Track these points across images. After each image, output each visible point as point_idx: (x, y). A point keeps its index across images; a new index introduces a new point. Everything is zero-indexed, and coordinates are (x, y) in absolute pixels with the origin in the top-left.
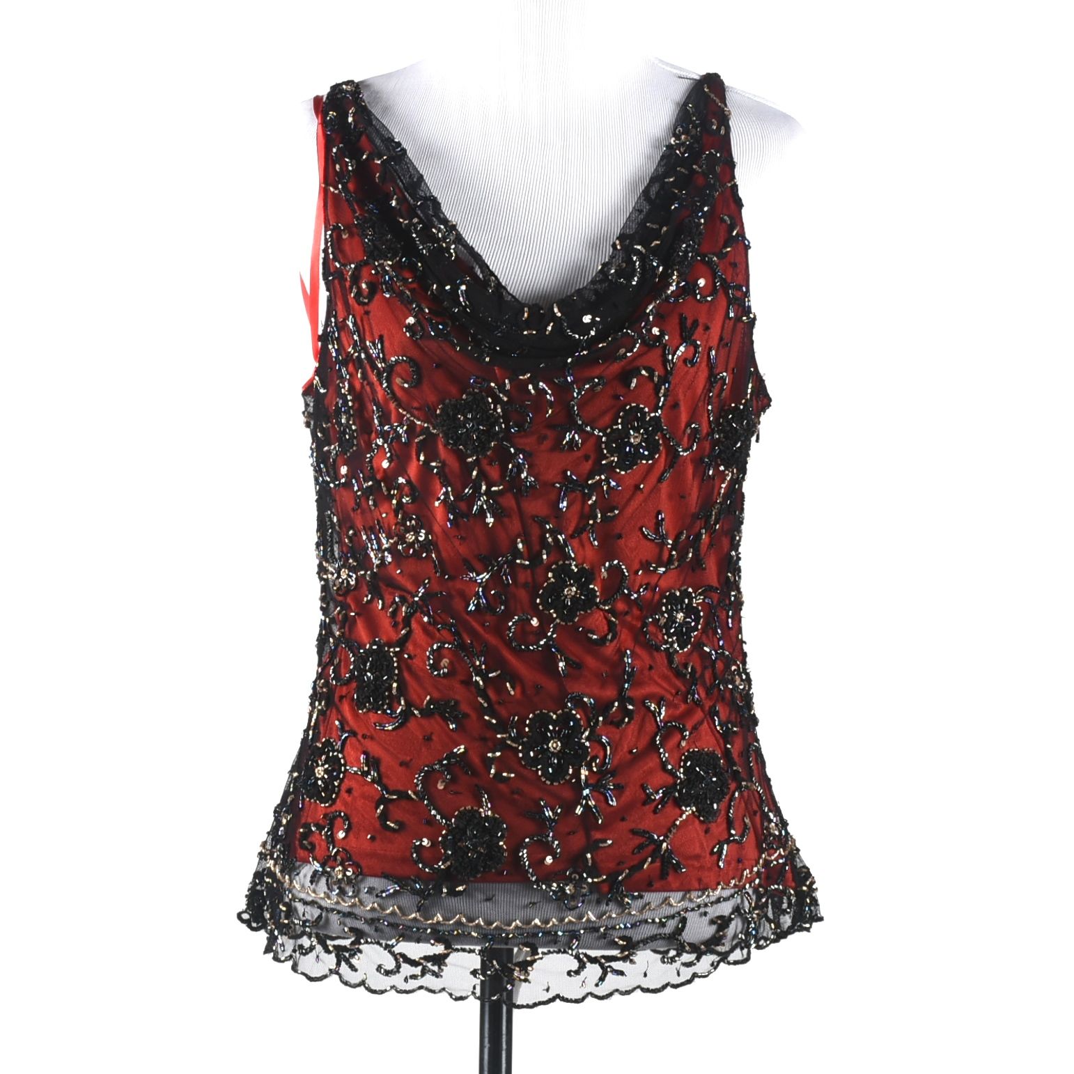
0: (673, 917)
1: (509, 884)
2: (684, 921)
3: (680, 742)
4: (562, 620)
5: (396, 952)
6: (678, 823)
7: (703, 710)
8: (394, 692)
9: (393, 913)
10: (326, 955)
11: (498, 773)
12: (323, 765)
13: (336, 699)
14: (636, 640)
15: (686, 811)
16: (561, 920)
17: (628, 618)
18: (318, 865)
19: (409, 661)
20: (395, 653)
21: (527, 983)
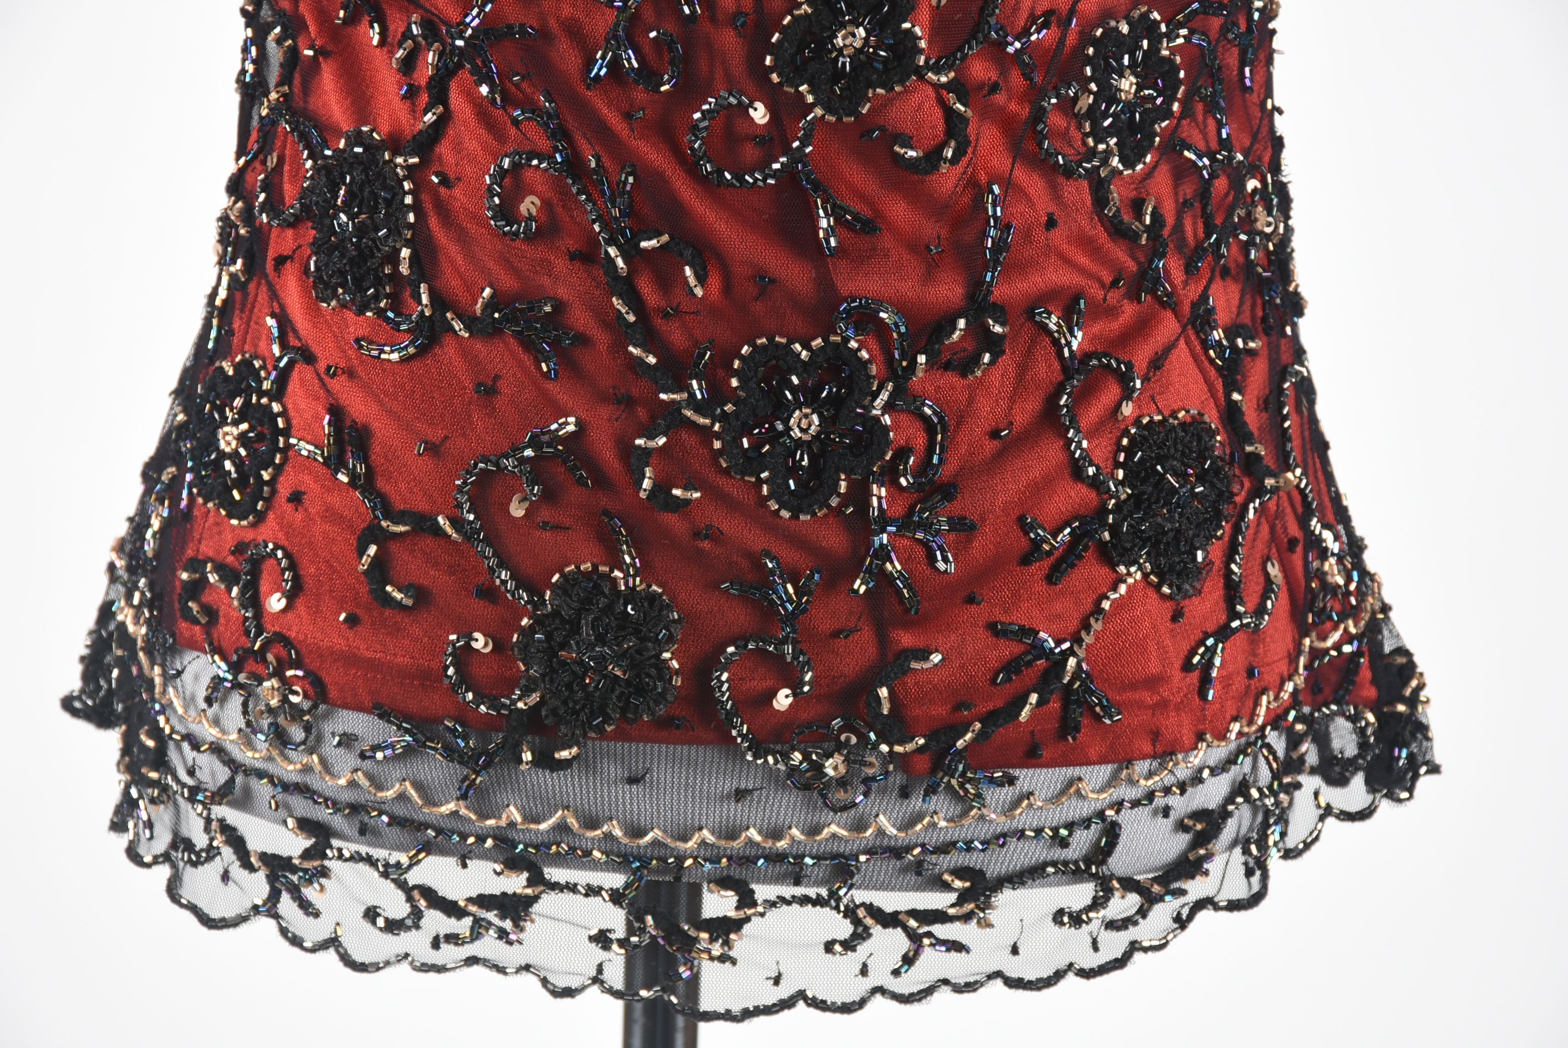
0: (1086, 823)
1: (686, 748)
2: (1112, 832)
3: (1118, 406)
4: (828, 109)
5: (411, 883)
6: (1106, 605)
7: (1177, 315)
8: (404, 269)
9: (402, 797)
10: (245, 873)
11: (661, 488)
12: (236, 423)
13: (269, 265)
14: (1017, 152)
15: (1129, 574)
16: (813, 831)
17: (999, 98)
18: (224, 666)
19: (442, 190)
20: (409, 168)
21: (728, 964)
